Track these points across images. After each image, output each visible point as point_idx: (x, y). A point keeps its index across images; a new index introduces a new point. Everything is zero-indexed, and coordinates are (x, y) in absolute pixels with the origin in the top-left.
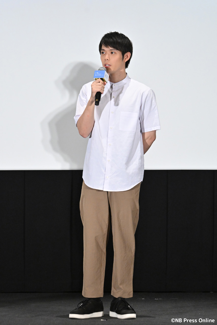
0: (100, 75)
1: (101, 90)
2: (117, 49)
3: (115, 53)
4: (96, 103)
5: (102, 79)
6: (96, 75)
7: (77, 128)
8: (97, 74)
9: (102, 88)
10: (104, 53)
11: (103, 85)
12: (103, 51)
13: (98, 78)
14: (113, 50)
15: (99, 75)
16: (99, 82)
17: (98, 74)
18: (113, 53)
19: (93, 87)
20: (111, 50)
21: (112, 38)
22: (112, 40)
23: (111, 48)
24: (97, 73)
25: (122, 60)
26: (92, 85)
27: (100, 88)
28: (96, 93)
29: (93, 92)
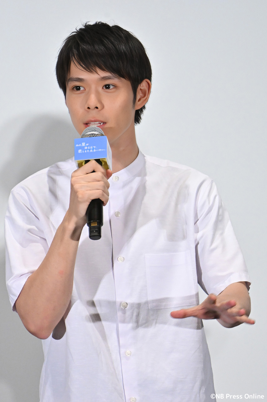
1: (103, 195)
3: (117, 87)
4: (91, 231)
6: (80, 151)
8: (84, 147)
9: (105, 187)
10: (82, 89)
11: (105, 179)
12: (77, 84)
14: (108, 78)
15: (91, 151)
16: (94, 171)
17: (86, 148)
18: (111, 87)
21: (102, 43)
22: (102, 48)
23: (104, 74)
26: (72, 182)
27: (99, 188)
28: (88, 203)
29: (80, 200)
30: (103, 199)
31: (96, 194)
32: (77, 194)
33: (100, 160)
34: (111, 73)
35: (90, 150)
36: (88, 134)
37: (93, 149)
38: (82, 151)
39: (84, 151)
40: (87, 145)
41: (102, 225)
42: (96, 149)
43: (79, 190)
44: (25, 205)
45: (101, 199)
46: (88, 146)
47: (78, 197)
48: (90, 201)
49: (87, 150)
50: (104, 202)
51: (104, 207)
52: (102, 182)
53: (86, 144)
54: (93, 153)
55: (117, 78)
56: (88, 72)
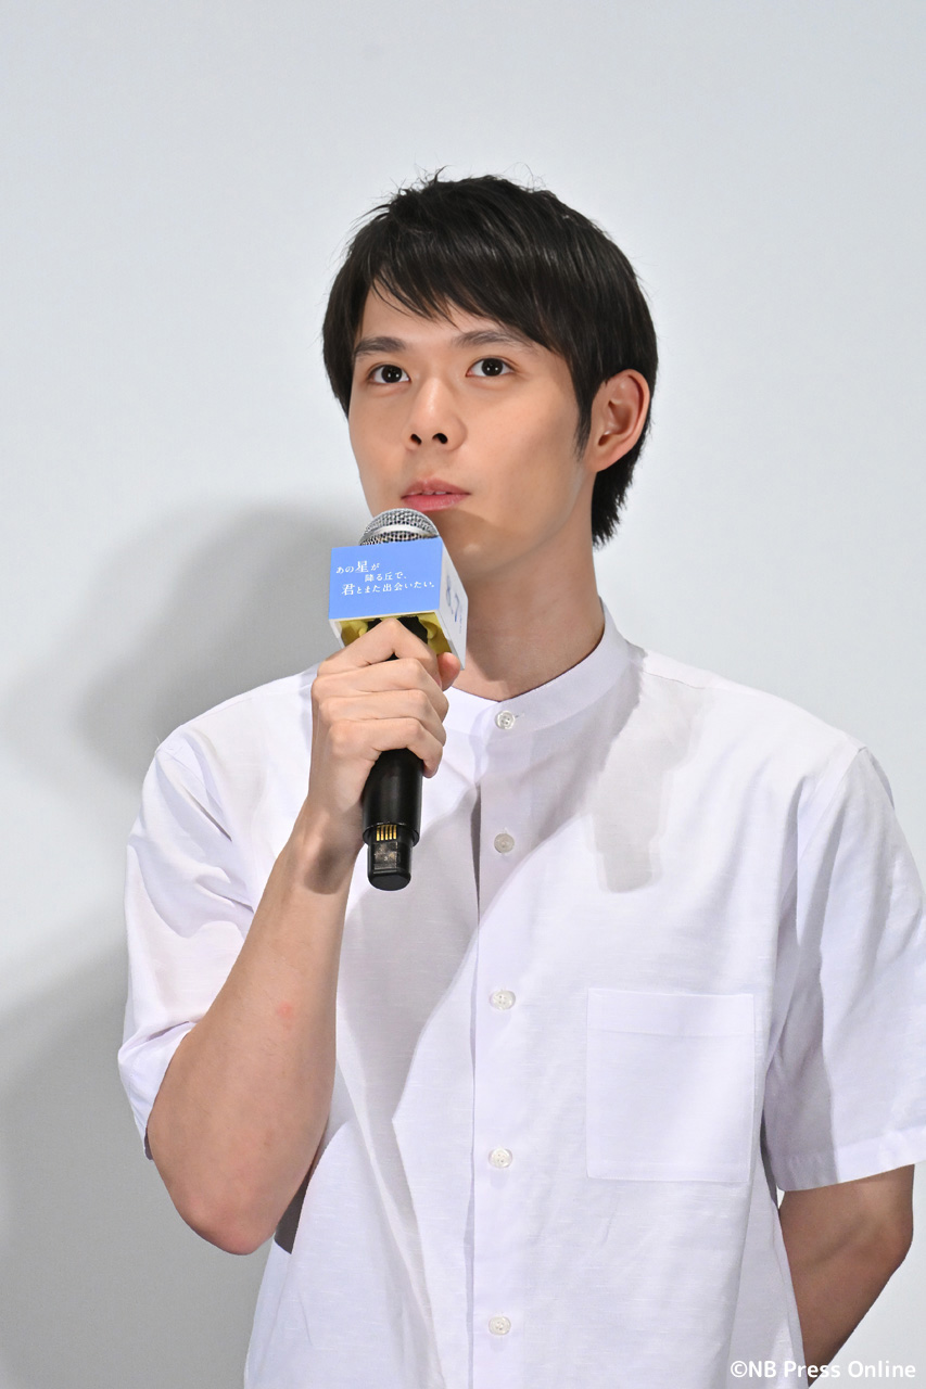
0: (392, 583)
1: (420, 736)
2: (533, 334)
3: (514, 371)
5: (413, 624)
6: (348, 589)
7: (152, 1163)
8: (358, 579)
9: (427, 711)
10: (403, 376)
11: (432, 684)
12: (384, 358)
13: (372, 624)
15: (387, 588)
16: (393, 657)
17: (370, 578)
19: (330, 706)
20: (471, 339)
23: (468, 323)
24: (361, 567)
25: (570, 440)
26: (316, 693)
27: (406, 713)
28: (368, 765)
29: (338, 751)
30: (421, 751)
31: (395, 734)
32: (331, 729)
33: (420, 618)
34: (497, 322)
35: (381, 584)
36: (382, 532)
37: (393, 583)
38: (355, 589)
39: (363, 590)
40: (374, 567)
41: (416, 840)
42: (402, 581)
43: (335, 718)
44: (194, 800)
45: (412, 749)
46: (375, 573)
47: (331, 742)
48: (376, 756)
49: (371, 584)
50: (427, 764)
51: (425, 781)
52: (420, 692)
53: (369, 567)
54: (393, 592)
55: (517, 340)
56: (420, 318)
